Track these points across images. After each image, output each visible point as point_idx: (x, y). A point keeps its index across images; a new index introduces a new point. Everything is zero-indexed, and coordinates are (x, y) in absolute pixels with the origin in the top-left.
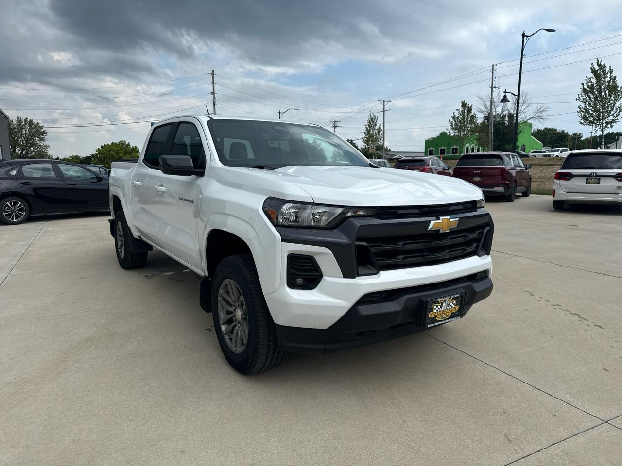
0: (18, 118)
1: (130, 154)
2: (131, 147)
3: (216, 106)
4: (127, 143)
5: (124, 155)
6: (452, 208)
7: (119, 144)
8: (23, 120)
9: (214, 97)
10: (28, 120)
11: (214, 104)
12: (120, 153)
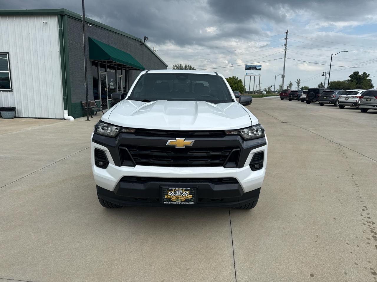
0: (185, 65)
1: (237, 84)
2: (238, 80)
3: (286, 53)
4: (236, 77)
5: (234, 84)
6: (196, 134)
7: (232, 78)
8: (187, 66)
9: (286, 48)
10: (189, 66)
11: (285, 52)
12: (232, 83)
